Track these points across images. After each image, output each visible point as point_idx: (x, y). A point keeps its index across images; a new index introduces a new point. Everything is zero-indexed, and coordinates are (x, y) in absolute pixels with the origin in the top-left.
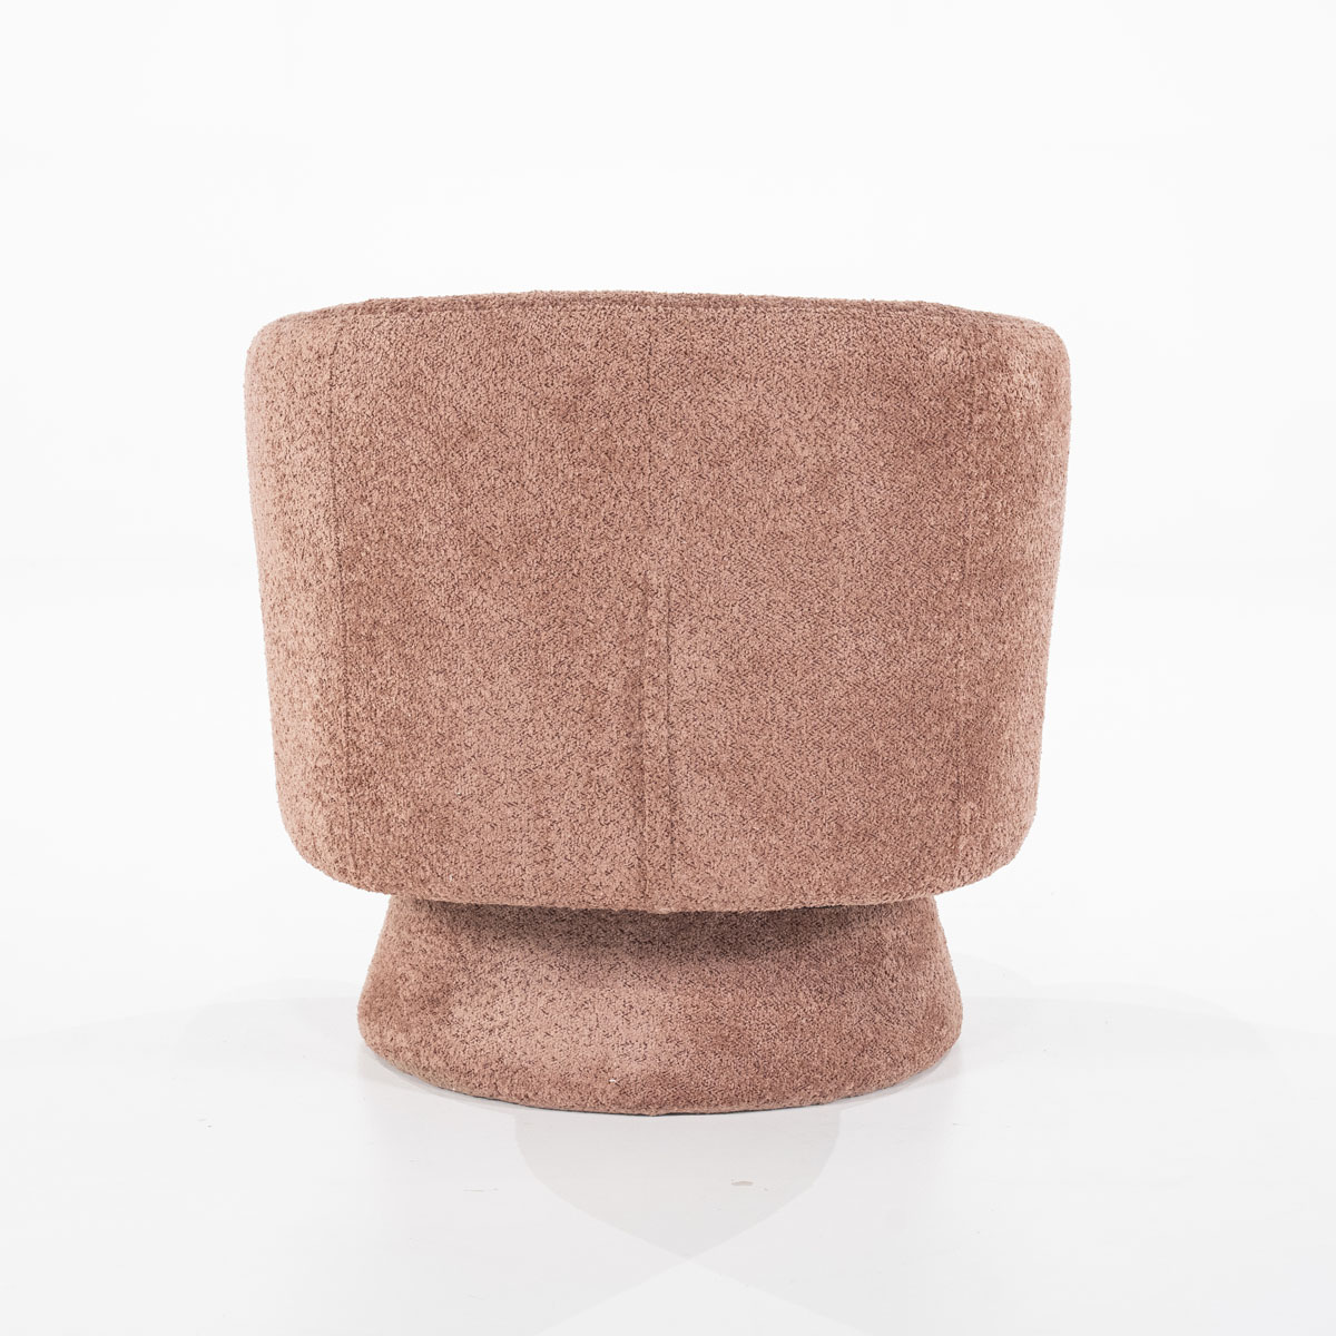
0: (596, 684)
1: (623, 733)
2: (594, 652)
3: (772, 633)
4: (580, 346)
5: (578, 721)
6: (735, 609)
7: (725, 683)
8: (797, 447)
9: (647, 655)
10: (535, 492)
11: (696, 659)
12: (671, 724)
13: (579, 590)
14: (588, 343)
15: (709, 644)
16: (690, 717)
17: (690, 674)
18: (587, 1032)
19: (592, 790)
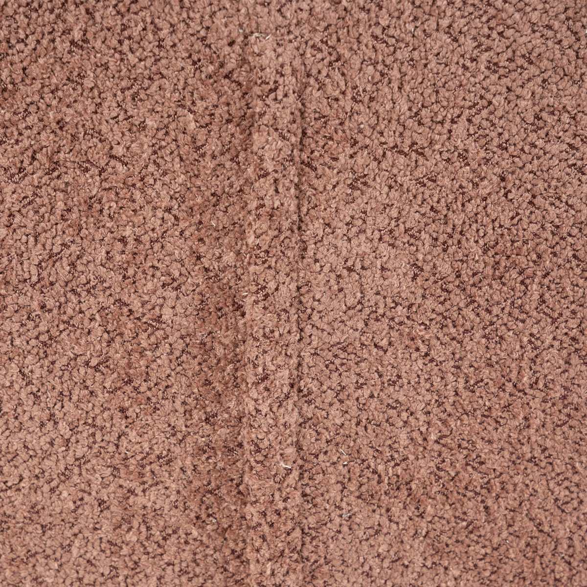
0: (136, 305)
1: (197, 415)
2: (128, 232)
3: (541, 185)
5: (97, 388)
6: (460, 128)
7: (430, 303)
9: (251, 239)
11: (365, 248)
12: (307, 396)
13: (88, 83)
15: (394, 213)
16: (350, 380)
17: (350, 283)
19: (132, 537)
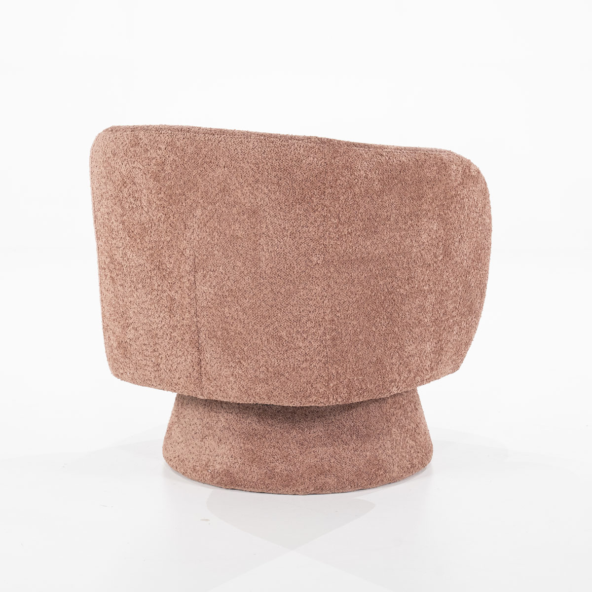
0: (171, 296)
2: (170, 282)
4: (160, 148)
5: (166, 311)
6: (221, 268)
7: (218, 300)
8: (242, 198)
10: (146, 211)
12: (198, 316)
14: (163, 147)
15: (211, 282)
16: (205, 314)
17: (204, 295)
18: (204, 449)
19: (172, 342)
